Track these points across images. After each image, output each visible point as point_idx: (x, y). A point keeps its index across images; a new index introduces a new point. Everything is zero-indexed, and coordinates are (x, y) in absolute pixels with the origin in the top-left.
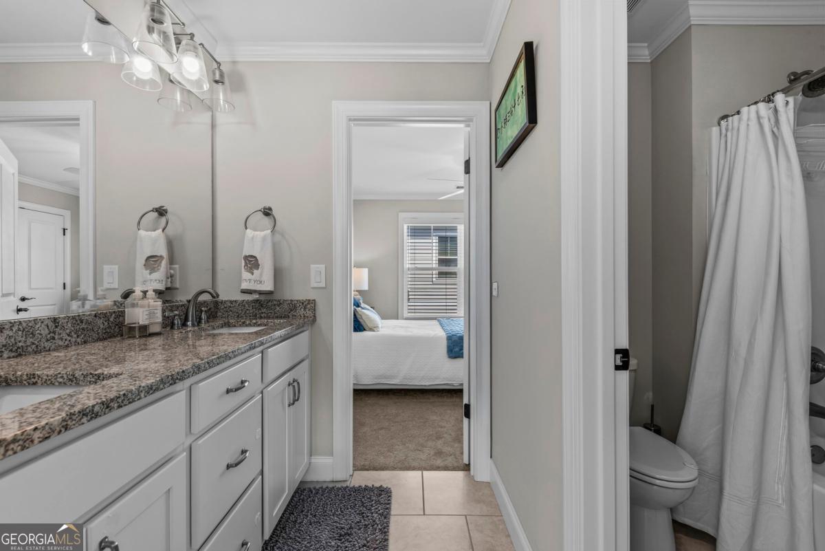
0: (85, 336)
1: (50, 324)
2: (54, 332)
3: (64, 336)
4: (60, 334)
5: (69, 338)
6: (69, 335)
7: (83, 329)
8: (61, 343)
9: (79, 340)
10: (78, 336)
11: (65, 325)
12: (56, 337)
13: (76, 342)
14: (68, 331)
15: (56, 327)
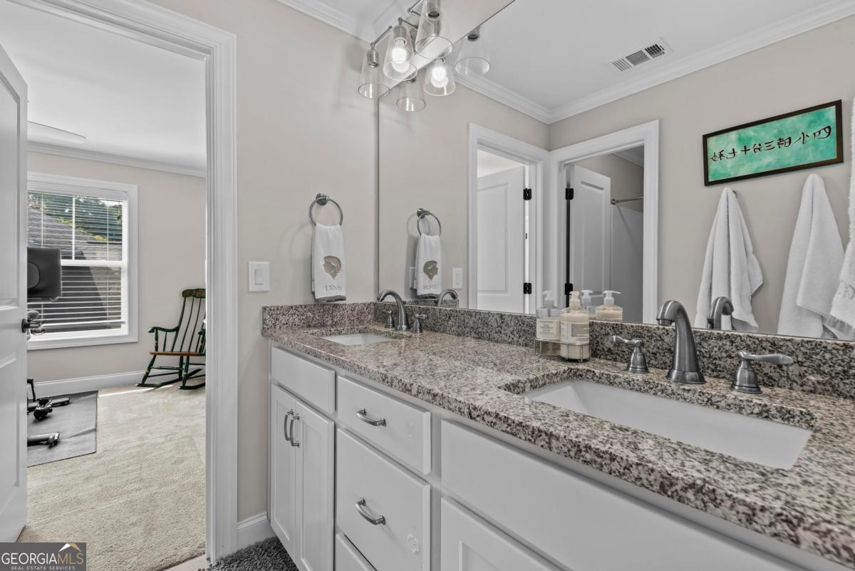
0: (526, 338)
1: (499, 319)
2: (501, 327)
3: (508, 331)
4: (505, 330)
5: (512, 336)
6: (512, 333)
7: (524, 331)
8: (506, 339)
9: (520, 341)
10: (520, 337)
11: (509, 322)
12: (502, 331)
13: (518, 341)
14: (511, 329)
15: (502, 322)
